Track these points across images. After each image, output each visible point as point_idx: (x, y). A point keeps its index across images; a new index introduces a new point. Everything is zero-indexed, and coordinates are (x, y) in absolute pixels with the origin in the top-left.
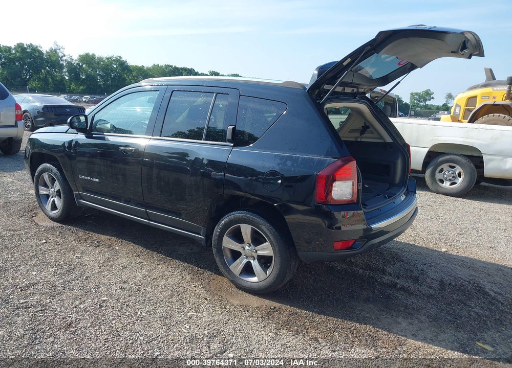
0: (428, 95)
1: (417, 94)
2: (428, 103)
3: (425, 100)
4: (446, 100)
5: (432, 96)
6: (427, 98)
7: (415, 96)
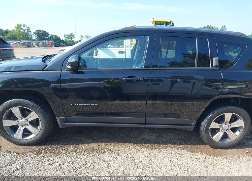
0: (72, 36)
1: (67, 35)
2: (73, 39)
3: (71, 38)
4: (80, 38)
5: (74, 36)
6: (72, 37)
7: (66, 36)
